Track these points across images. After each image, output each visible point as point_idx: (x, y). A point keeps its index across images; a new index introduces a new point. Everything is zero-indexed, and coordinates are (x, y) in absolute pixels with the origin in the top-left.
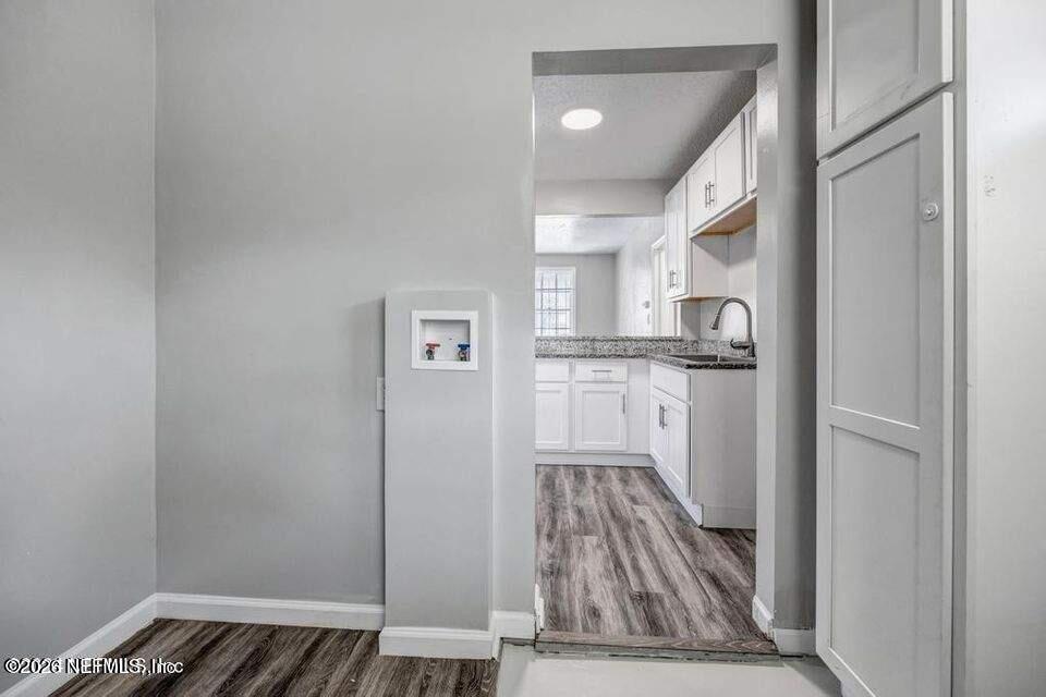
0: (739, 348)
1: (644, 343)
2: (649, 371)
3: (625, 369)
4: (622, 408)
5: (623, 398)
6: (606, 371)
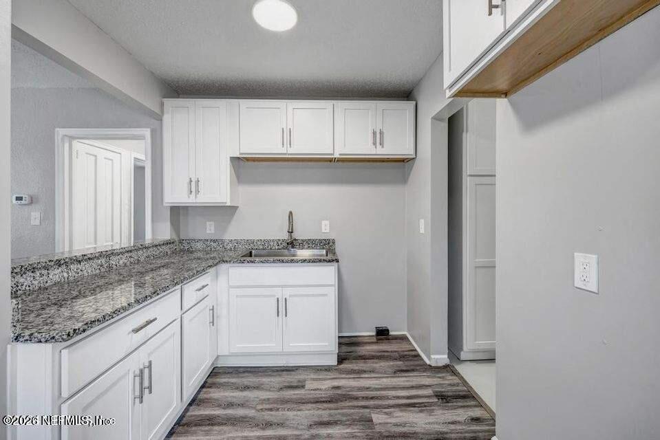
4: (211, 321)
5: (213, 309)
6: (204, 287)
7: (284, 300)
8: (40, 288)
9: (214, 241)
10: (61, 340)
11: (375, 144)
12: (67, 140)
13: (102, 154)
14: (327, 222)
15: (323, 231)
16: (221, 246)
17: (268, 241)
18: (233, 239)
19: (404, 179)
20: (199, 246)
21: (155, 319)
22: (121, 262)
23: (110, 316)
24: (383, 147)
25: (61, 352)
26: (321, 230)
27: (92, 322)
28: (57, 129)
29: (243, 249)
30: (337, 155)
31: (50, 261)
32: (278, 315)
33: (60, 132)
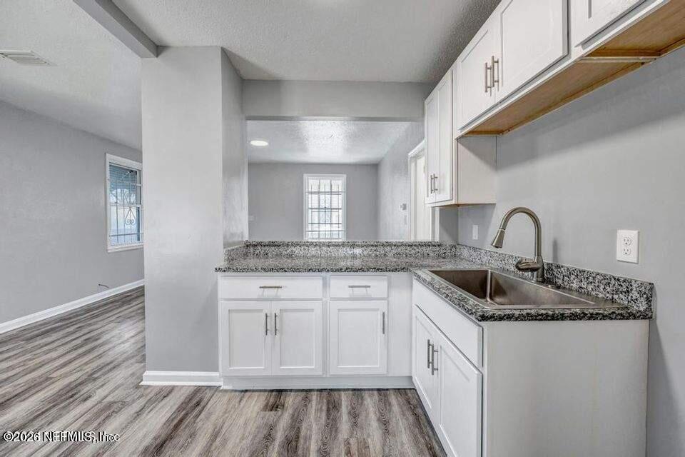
0: (526, 270)
1: (403, 248)
2: (411, 286)
3: (385, 284)
4: (382, 327)
5: (383, 316)
12: (413, 159)
14: (632, 234)
15: (619, 255)
20: (466, 253)
21: (281, 287)
26: (613, 250)
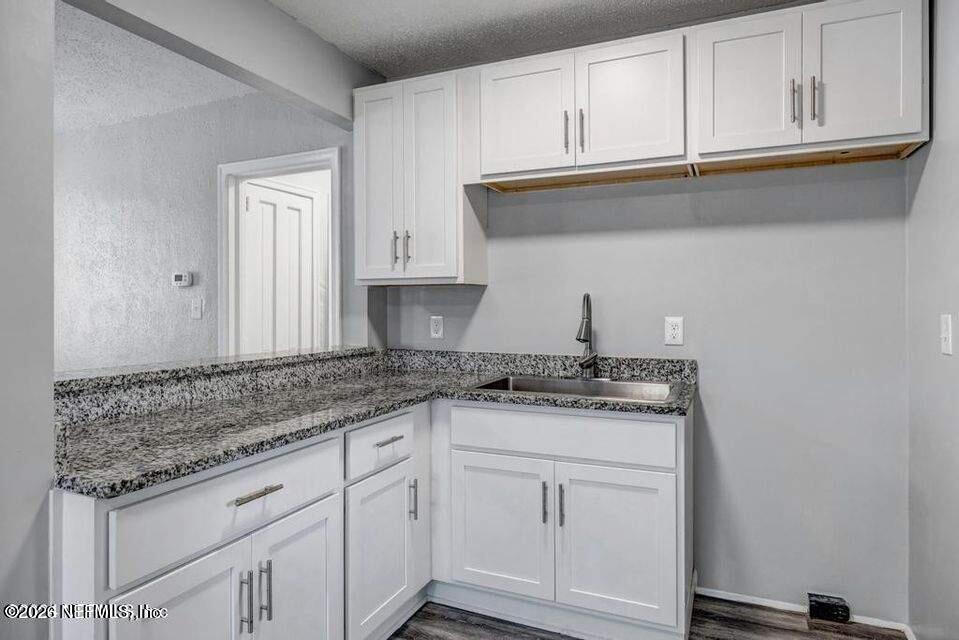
3: (412, 428)
4: (413, 508)
5: (415, 487)
6: (394, 440)
7: (557, 488)
8: (150, 412)
9: (443, 354)
10: (102, 495)
11: (797, 118)
12: (231, 180)
13: (283, 200)
14: (679, 320)
15: (668, 339)
16: (455, 365)
17: (546, 359)
18: (477, 351)
19: (900, 207)
20: (418, 361)
21: (281, 487)
22: (277, 383)
23: (188, 467)
24: (821, 124)
25: (108, 514)
26: (663, 336)
27: (156, 474)
28: (220, 166)
29: (492, 373)
30: (694, 158)
31: (163, 372)
32: (545, 521)
33: (225, 169)
